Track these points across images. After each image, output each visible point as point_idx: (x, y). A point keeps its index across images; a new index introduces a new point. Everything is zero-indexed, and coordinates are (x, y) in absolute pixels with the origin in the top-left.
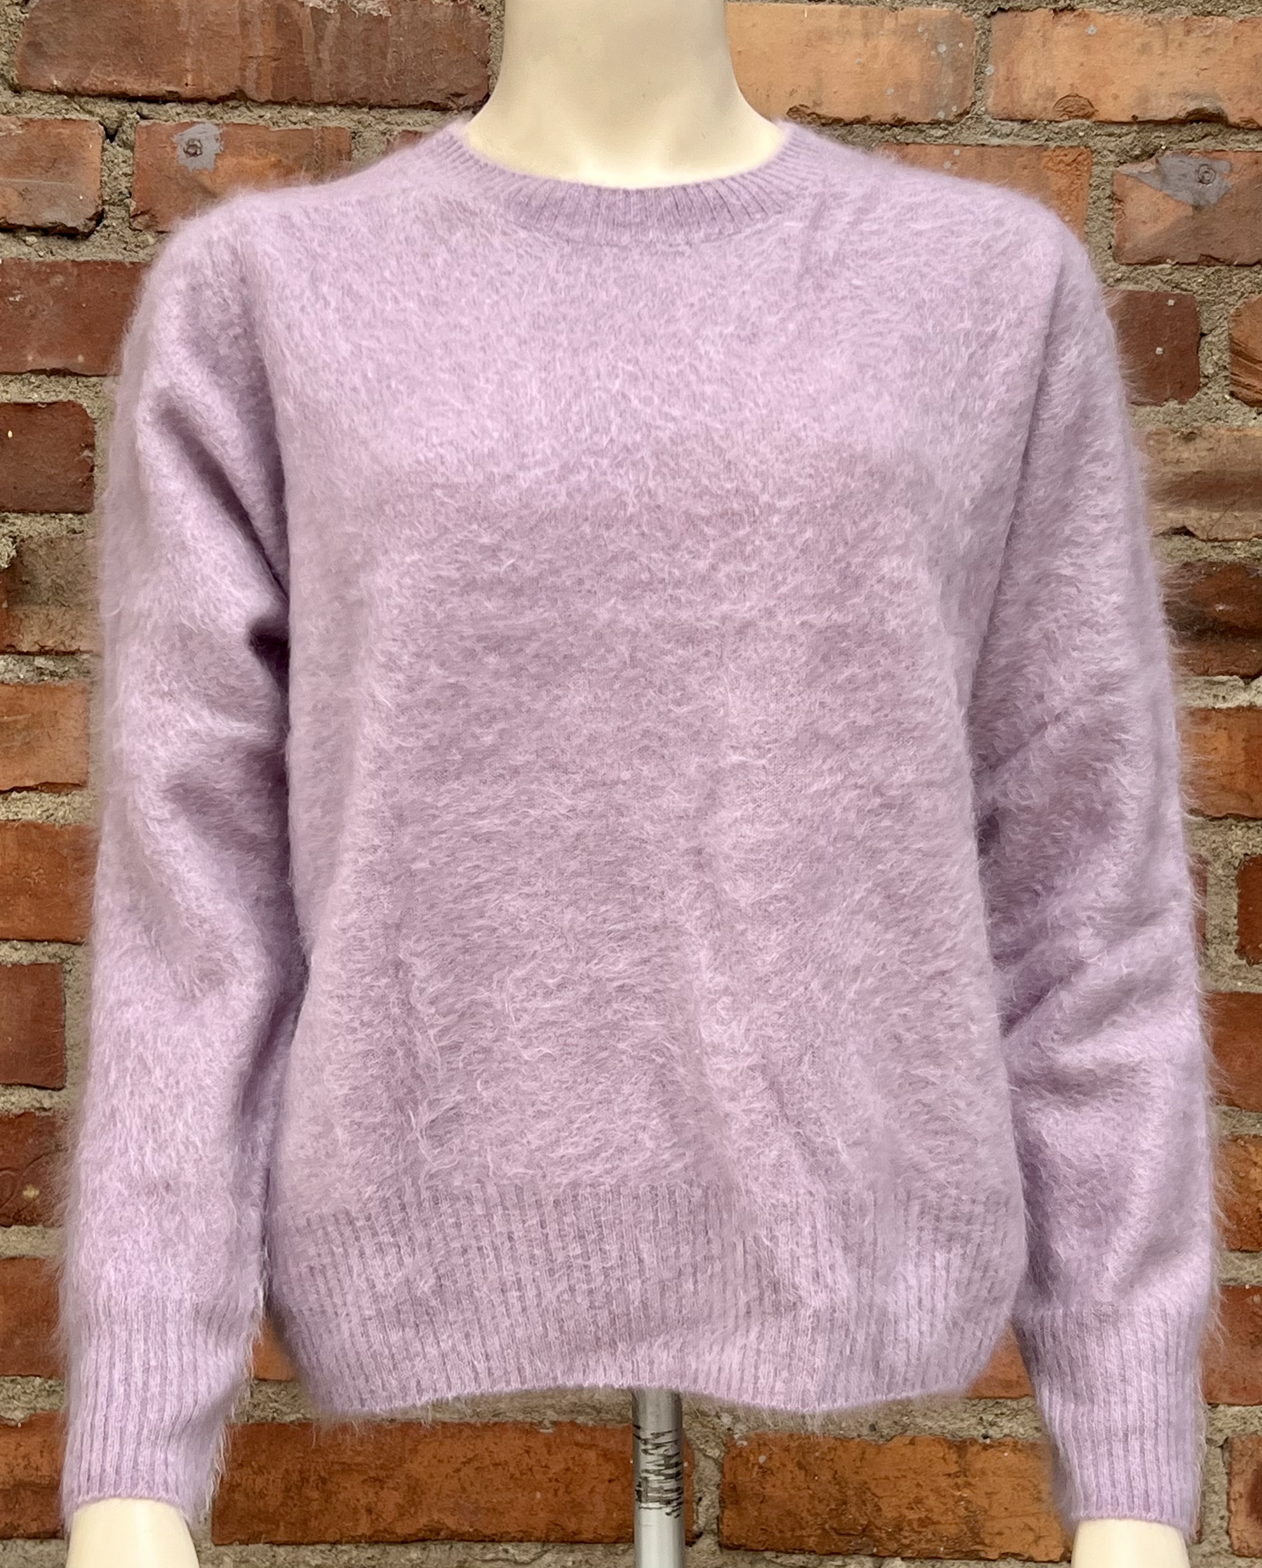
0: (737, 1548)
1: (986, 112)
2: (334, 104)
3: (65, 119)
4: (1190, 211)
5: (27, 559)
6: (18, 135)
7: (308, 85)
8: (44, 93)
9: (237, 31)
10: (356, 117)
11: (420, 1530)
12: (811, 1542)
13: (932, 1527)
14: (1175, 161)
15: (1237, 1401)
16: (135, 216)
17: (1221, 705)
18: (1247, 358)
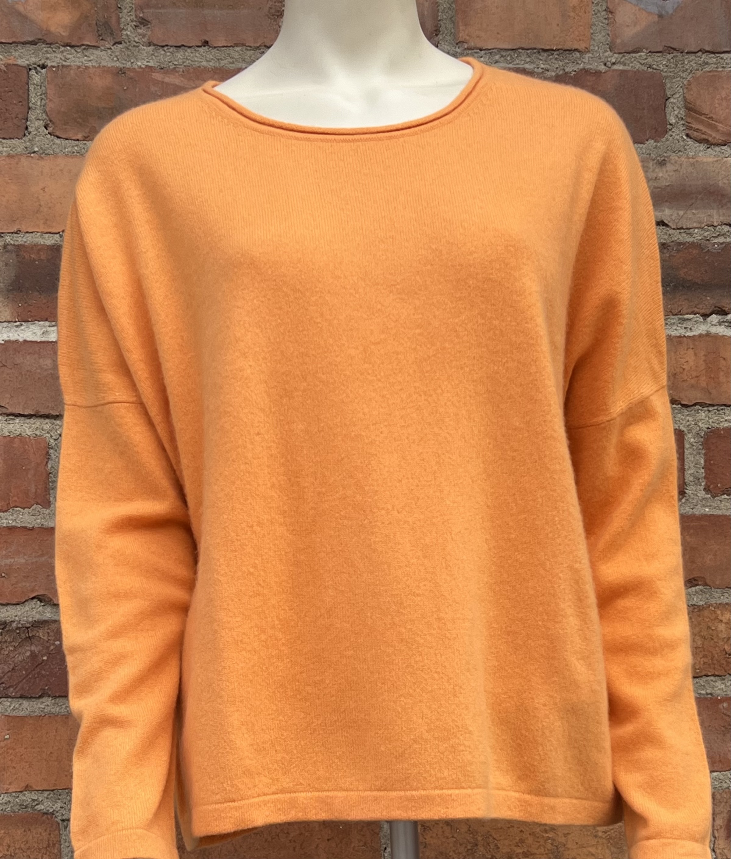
4: (656, 19)
17: (689, 334)
18: (696, 112)
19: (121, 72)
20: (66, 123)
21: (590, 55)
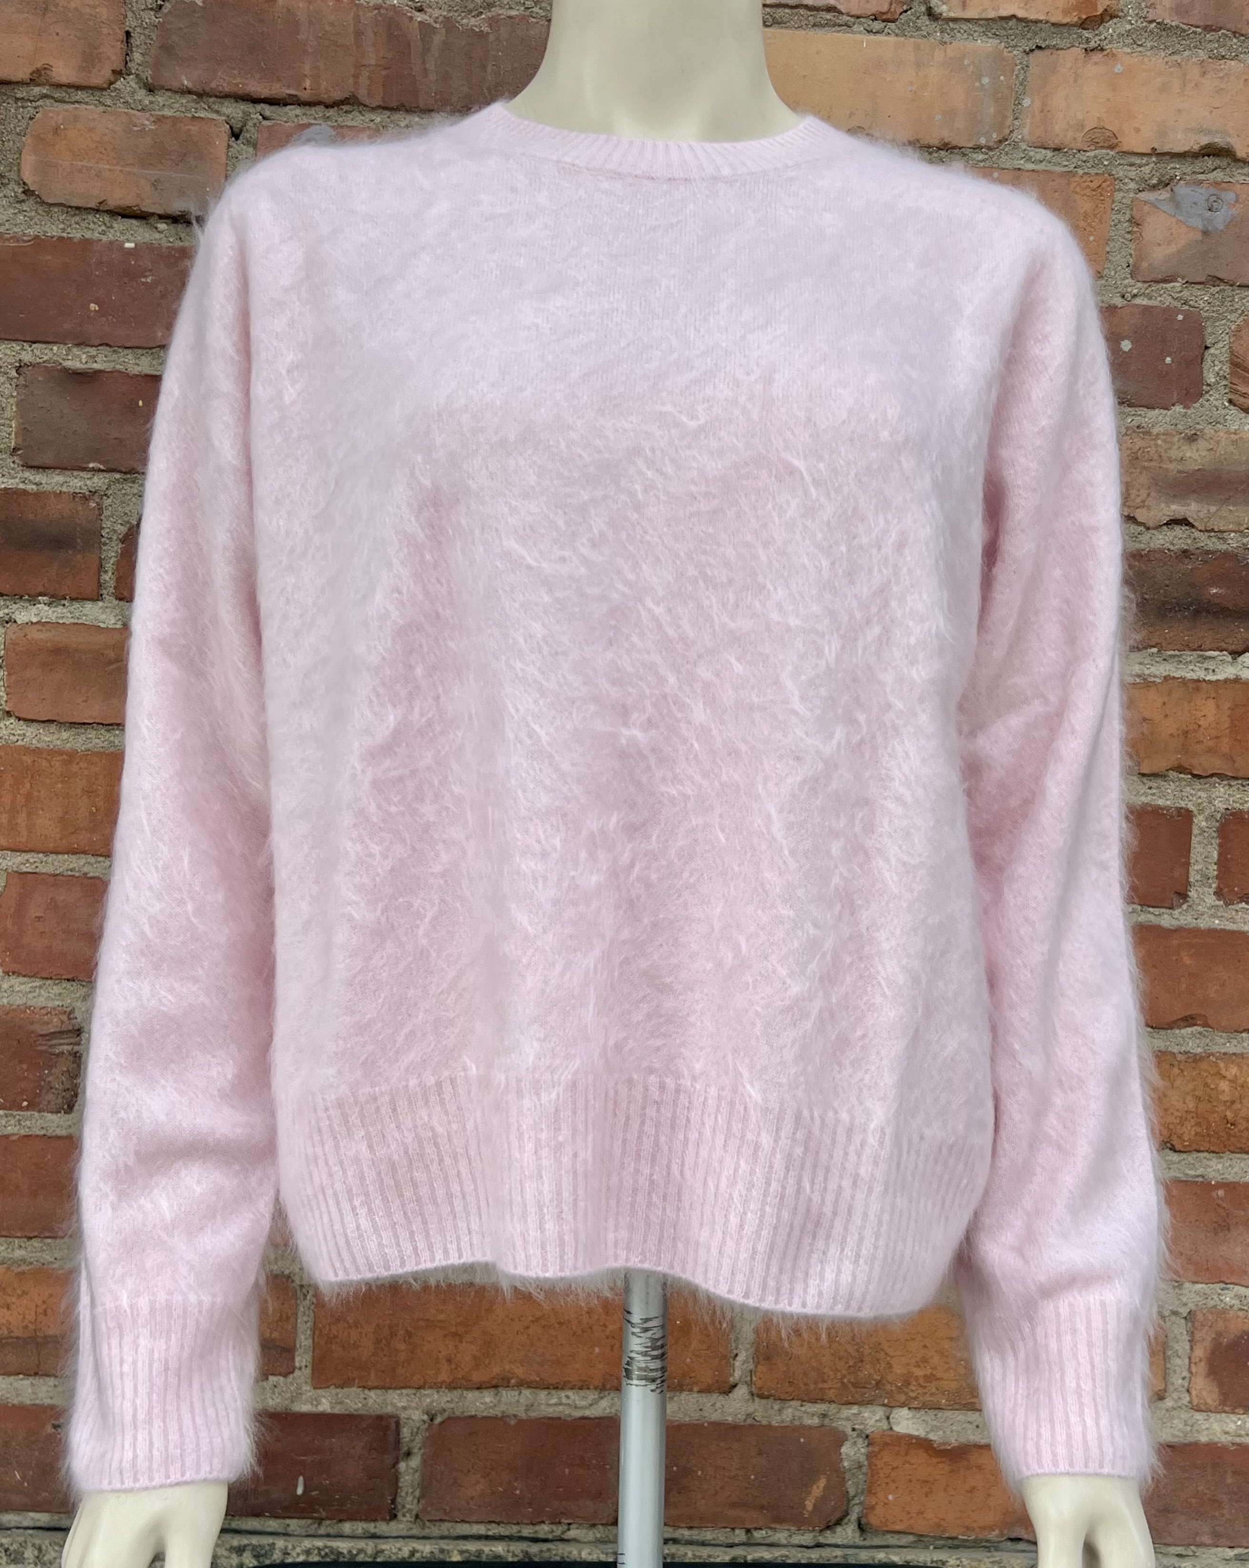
0: (768, 1398)
1: (1022, 140)
3: (194, 117)
4: (1199, 236)
6: (151, 130)
7: (415, 92)
8: (176, 92)
9: (351, 41)
11: (493, 1378)
12: (831, 1394)
13: (935, 1383)
14: (1189, 189)
15: (1200, 1279)
17: (1211, 677)
18: (1245, 369)
21: (1102, 281)
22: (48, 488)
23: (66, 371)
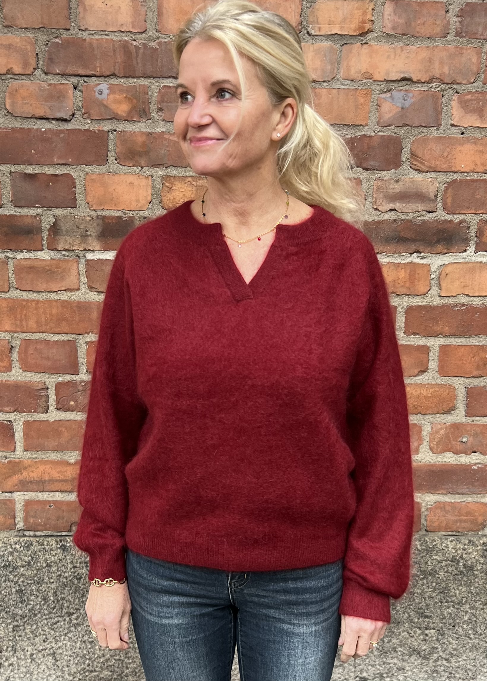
1: (340, 78)
2: (143, 77)
3: (61, 84)
4: (400, 110)
5: (58, 222)
6: (48, 89)
7: (134, 71)
8: (54, 75)
9: (112, 54)
10: (149, 81)
14: (397, 93)
16: (84, 114)
17: (403, 262)
18: (415, 156)
19: (150, 134)
20: (125, 159)
21: (367, 127)
22: (22, 214)
23: (25, 174)
